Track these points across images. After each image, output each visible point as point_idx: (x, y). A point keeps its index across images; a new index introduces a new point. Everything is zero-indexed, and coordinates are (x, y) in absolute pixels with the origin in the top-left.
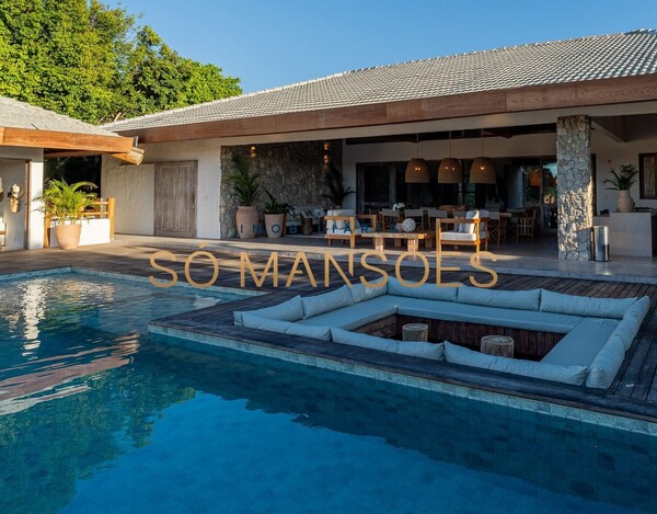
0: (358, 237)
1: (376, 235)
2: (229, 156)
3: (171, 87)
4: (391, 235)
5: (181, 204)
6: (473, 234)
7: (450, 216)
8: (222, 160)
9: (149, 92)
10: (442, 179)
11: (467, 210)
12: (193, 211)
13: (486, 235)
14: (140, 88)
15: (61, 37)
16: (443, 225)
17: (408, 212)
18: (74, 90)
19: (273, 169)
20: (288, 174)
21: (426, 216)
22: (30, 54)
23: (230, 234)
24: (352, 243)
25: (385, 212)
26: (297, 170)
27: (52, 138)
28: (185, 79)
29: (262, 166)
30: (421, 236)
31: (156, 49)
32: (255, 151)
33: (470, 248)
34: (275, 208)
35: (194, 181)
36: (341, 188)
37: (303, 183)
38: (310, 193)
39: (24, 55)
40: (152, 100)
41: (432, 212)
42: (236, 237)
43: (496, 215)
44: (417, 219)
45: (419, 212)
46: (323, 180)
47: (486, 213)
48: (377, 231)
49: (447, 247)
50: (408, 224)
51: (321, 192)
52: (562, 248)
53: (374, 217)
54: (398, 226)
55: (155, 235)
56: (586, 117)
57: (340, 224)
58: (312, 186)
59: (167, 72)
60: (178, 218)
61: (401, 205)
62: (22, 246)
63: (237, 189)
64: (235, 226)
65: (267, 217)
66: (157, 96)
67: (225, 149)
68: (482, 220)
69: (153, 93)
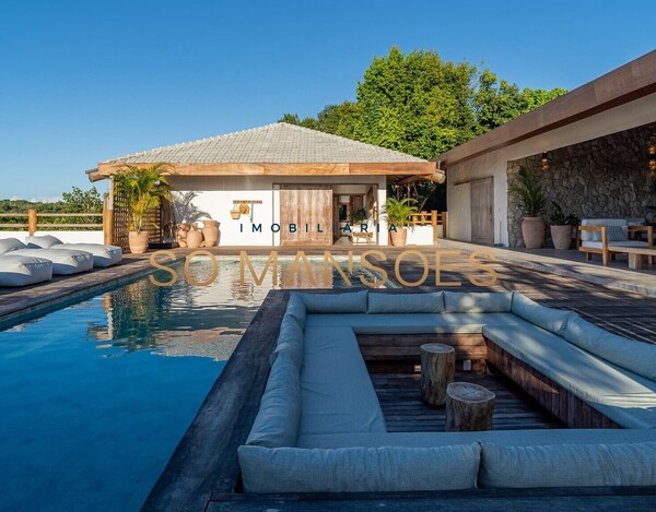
2: (517, 170)
3: (510, 116)
5: (485, 215)
8: (508, 174)
18: (425, 132)
19: (571, 180)
20: (592, 184)
23: (519, 242)
26: (606, 179)
27: (379, 168)
29: (556, 177)
31: (496, 87)
32: (547, 164)
35: (491, 195)
37: (616, 194)
38: (628, 204)
42: (522, 246)
46: (647, 189)
51: (644, 203)
58: (630, 197)
59: (505, 104)
60: (483, 228)
64: (522, 236)
65: (553, 228)
67: (511, 164)
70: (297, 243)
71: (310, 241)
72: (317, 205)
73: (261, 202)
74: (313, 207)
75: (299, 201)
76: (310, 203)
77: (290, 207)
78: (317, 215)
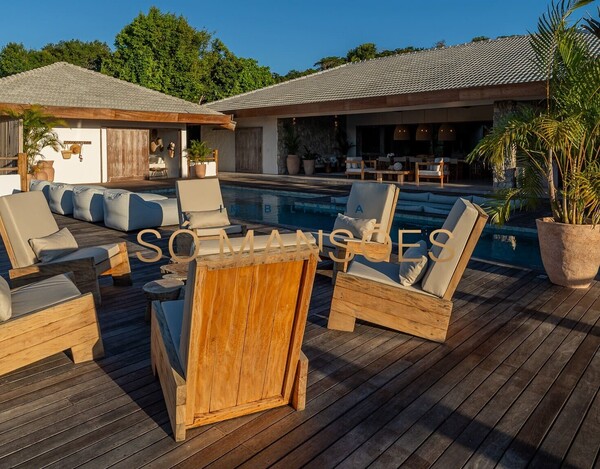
0: (366, 174)
1: (378, 172)
2: (282, 124)
3: (231, 77)
4: (387, 172)
5: (252, 154)
6: (439, 171)
7: (424, 161)
8: (278, 127)
9: (219, 82)
10: (418, 138)
11: (436, 157)
12: (260, 159)
13: (447, 173)
14: (215, 79)
15: (180, 54)
16: (420, 166)
17: (396, 159)
19: (305, 132)
20: (313, 135)
21: (408, 161)
22: (165, 66)
23: (283, 171)
24: (363, 177)
25: (381, 159)
26: (319, 132)
28: (239, 71)
29: (299, 130)
30: (406, 173)
31: (222, 53)
32: (295, 122)
33: (436, 180)
34: (310, 156)
35: (261, 140)
36: (347, 143)
37: (323, 140)
39: (162, 67)
40: (220, 86)
41: (412, 159)
42: (286, 173)
43: (455, 161)
44: (403, 163)
45: (404, 159)
46: (334, 138)
47: (448, 160)
48: (378, 169)
49: (422, 179)
50: (397, 166)
52: (496, 180)
53: (375, 162)
54: (390, 167)
55: (236, 172)
56: (513, 101)
57: (354, 165)
58: (328, 142)
59: (229, 67)
60: (251, 162)
61: (392, 154)
62: (178, 176)
63: (286, 144)
64: (286, 167)
65: (305, 162)
66: (223, 84)
67: (280, 120)
68: (445, 163)
69: (221, 82)
70: (121, 179)
71: (132, 177)
72: (138, 146)
73: (90, 143)
74: (135, 147)
75: (123, 142)
76: (132, 144)
77: (116, 147)
78: (137, 154)
